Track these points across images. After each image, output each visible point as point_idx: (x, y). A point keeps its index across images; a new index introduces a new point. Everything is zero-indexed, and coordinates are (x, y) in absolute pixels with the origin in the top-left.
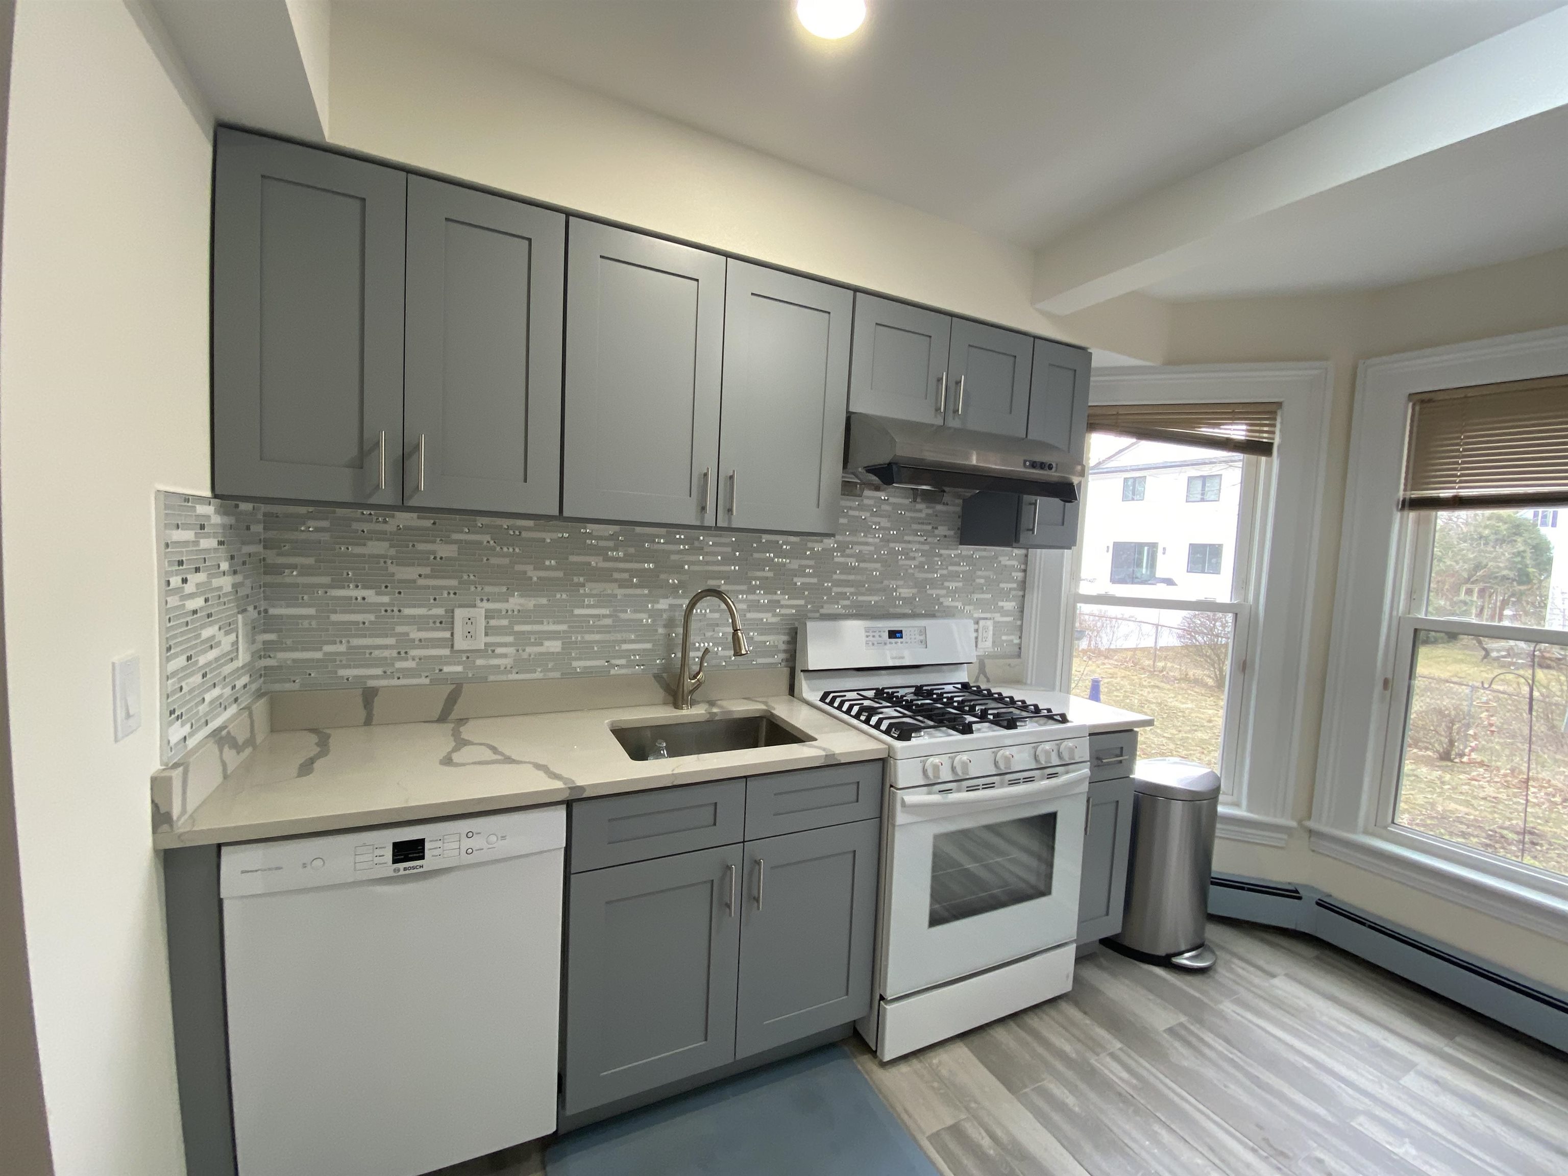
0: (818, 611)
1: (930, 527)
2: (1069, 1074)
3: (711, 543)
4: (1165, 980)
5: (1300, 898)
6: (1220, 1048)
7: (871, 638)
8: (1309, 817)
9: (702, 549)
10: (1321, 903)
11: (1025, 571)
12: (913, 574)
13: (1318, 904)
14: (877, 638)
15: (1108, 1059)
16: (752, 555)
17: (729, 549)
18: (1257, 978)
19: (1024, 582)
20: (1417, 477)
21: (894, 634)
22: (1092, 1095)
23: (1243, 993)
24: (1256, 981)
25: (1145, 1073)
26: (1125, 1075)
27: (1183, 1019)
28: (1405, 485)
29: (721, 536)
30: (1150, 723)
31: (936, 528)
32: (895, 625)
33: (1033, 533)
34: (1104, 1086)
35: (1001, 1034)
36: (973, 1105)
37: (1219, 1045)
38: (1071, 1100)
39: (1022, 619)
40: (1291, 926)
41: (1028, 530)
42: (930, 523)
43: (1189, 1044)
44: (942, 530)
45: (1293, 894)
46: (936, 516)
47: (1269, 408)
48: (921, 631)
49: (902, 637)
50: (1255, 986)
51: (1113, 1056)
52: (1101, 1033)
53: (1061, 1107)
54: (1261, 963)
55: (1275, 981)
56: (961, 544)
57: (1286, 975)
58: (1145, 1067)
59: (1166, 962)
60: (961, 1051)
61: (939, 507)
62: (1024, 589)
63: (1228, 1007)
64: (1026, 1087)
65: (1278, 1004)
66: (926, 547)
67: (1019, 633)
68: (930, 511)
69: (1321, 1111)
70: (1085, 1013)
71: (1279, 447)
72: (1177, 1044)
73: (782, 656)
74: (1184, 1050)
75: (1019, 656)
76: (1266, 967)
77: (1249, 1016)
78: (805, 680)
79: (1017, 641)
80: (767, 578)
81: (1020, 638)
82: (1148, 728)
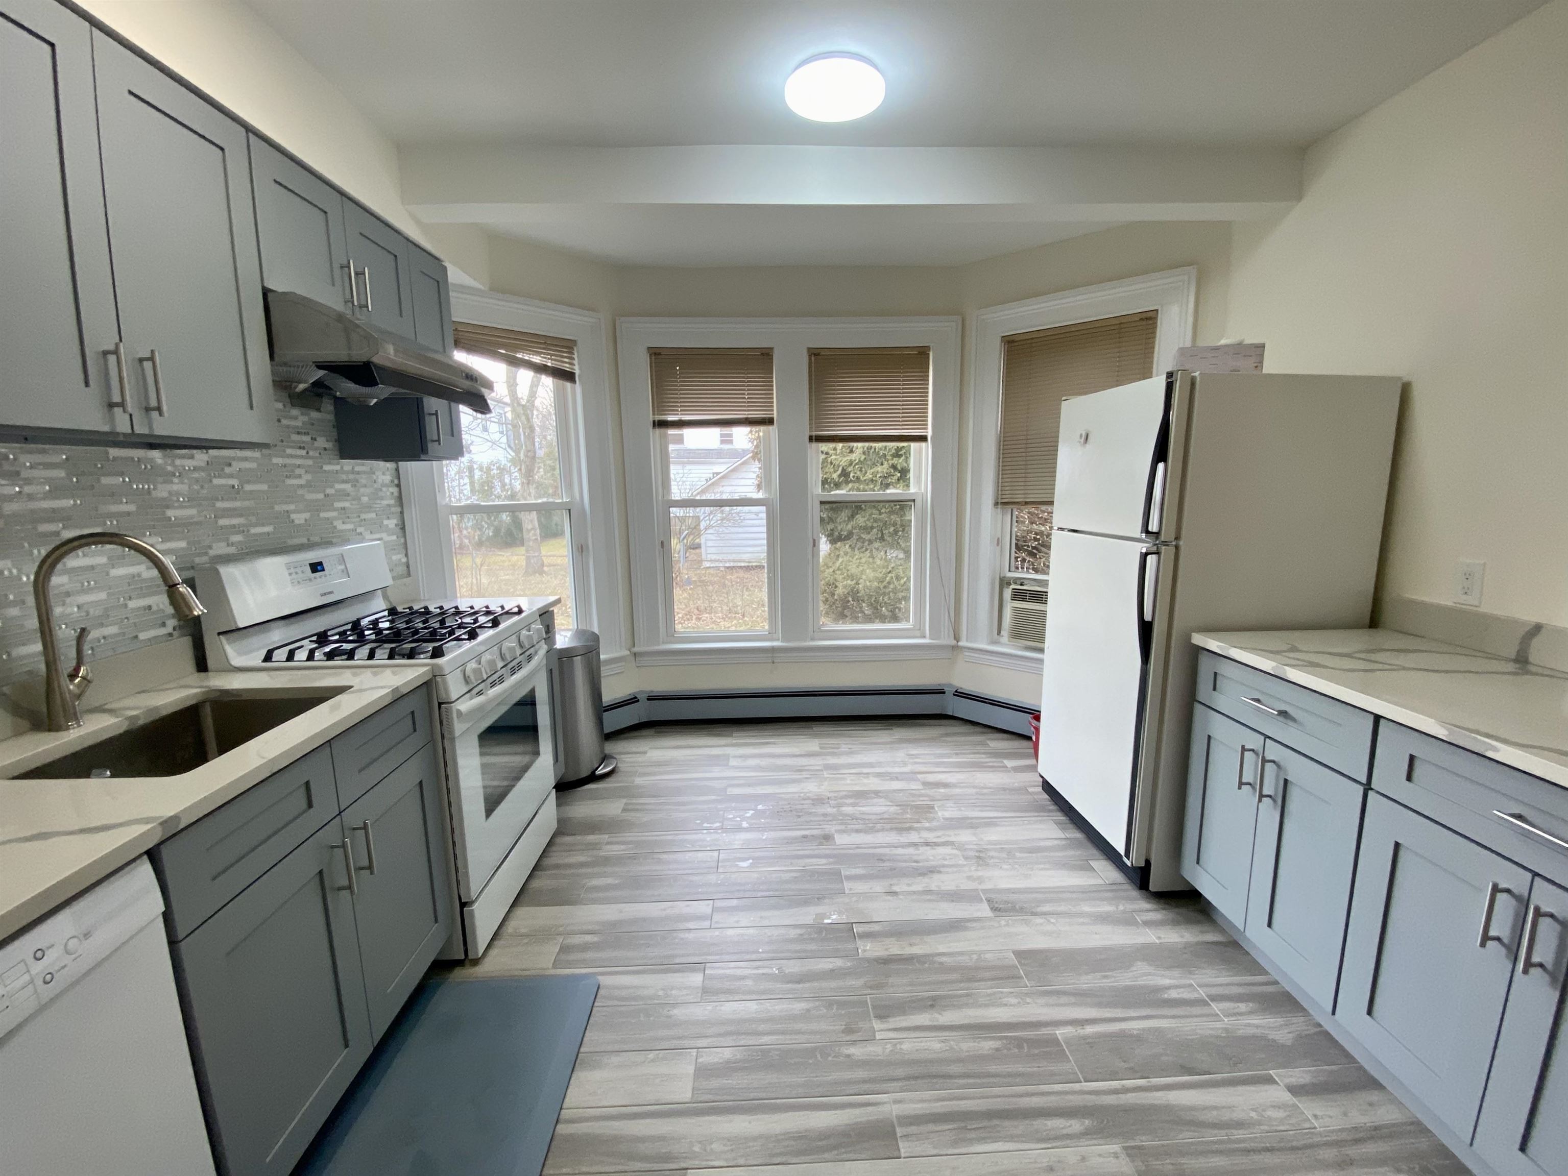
0: (206, 554)
1: (307, 438)
2: (596, 870)
3: (28, 464)
4: (597, 789)
5: (638, 701)
6: (653, 801)
7: (294, 576)
8: (634, 646)
9: (18, 473)
10: (650, 699)
11: (399, 486)
12: (303, 495)
13: (648, 699)
14: (301, 575)
15: (609, 847)
16: (99, 481)
17: (61, 473)
18: (640, 758)
19: (400, 498)
20: (660, 403)
21: (316, 567)
22: (616, 869)
23: (640, 770)
24: (640, 759)
25: (630, 839)
26: (623, 847)
27: (624, 801)
28: (653, 411)
29: (44, 452)
30: (558, 601)
31: (315, 440)
32: (313, 556)
33: (440, 444)
34: (619, 860)
35: (535, 884)
36: (561, 929)
37: (652, 800)
38: (610, 881)
39: (405, 536)
40: (635, 721)
41: (433, 441)
42: (308, 434)
43: (637, 810)
44: (321, 442)
45: (633, 700)
46: (313, 424)
47: (569, 344)
48: (339, 560)
49: (323, 570)
50: (642, 763)
51: (608, 843)
52: (591, 838)
53: (607, 888)
54: (634, 750)
55: (648, 754)
56: (342, 457)
57: (650, 748)
58: (629, 836)
59: (593, 778)
60: (520, 911)
61: (314, 414)
62: (401, 505)
63: (639, 781)
64: (579, 895)
65: (659, 764)
66: (310, 462)
67: (404, 552)
68: (306, 419)
69: (713, 797)
70: (574, 835)
71: (579, 376)
72: (633, 814)
73: (172, 623)
74: (638, 815)
75: (409, 575)
76: (639, 750)
77: (653, 778)
78: (229, 643)
79: (404, 560)
80: (128, 514)
81: (406, 555)
82: (559, 605)
